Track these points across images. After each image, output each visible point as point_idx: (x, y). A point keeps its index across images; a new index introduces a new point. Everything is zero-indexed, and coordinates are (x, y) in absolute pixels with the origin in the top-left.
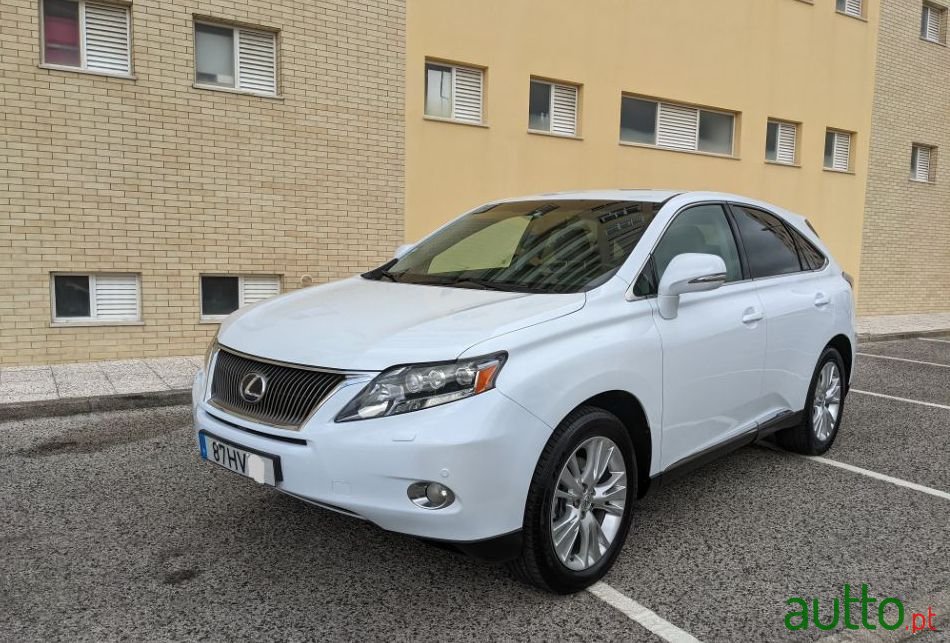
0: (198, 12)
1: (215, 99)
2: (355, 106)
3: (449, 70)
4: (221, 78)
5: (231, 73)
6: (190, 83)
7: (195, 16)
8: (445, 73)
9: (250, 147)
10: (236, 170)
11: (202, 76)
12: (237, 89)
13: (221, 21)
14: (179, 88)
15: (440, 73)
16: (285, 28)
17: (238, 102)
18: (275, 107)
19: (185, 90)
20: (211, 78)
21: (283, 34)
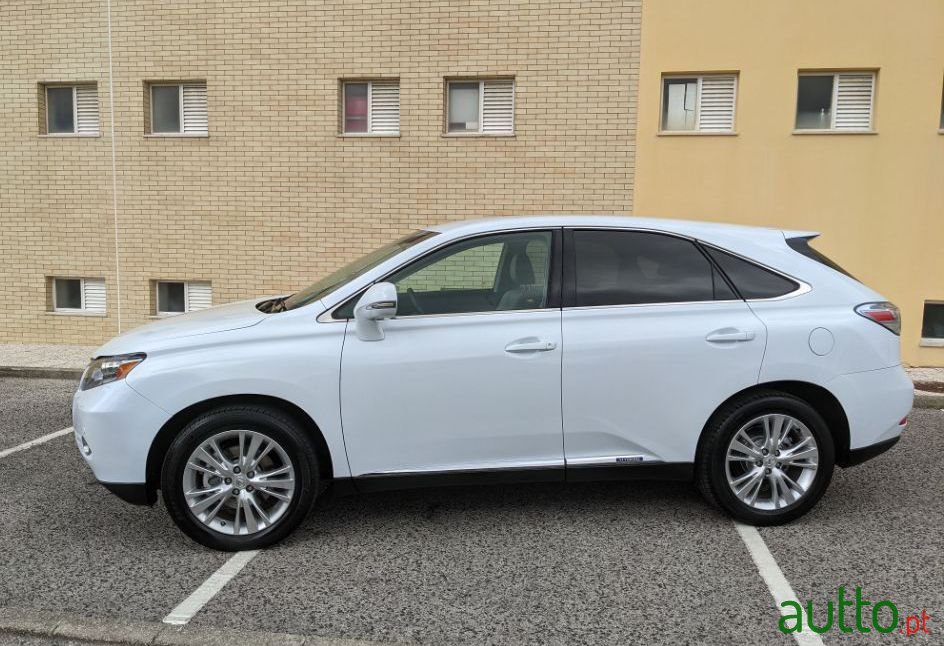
0: (448, 74)
1: (459, 144)
2: (584, 132)
3: (694, 81)
4: (468, 125)
5: (477, 120)
6: (439, 133)
7: (446, 78)
8: (689, 85)
9: (486, 181)
10: (473, 202)
11: (454, 126)
12: (481, 132)
13: (467, 78)
14: (431, 139)
15: (684, 86)
16: (520, 73)
17: (477, 144)
18: (508, 144)
19: (435, 139)
20: (461, 126)
21: (517, 79)
